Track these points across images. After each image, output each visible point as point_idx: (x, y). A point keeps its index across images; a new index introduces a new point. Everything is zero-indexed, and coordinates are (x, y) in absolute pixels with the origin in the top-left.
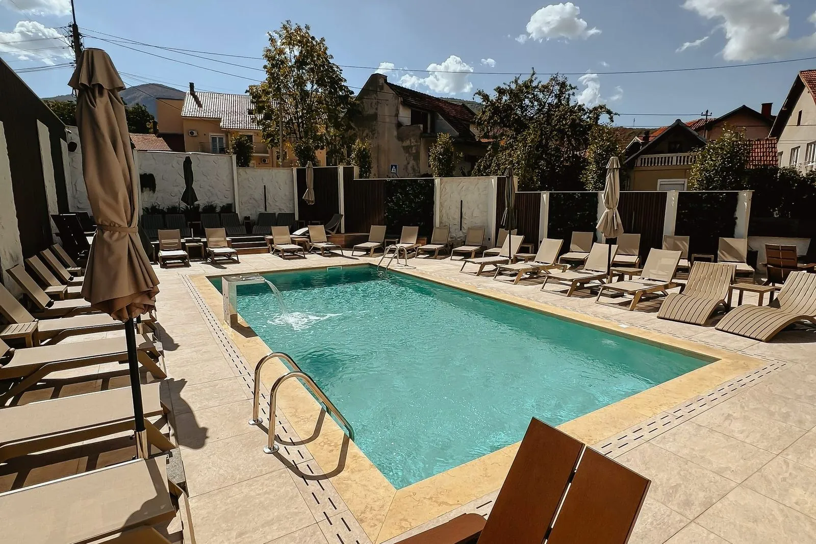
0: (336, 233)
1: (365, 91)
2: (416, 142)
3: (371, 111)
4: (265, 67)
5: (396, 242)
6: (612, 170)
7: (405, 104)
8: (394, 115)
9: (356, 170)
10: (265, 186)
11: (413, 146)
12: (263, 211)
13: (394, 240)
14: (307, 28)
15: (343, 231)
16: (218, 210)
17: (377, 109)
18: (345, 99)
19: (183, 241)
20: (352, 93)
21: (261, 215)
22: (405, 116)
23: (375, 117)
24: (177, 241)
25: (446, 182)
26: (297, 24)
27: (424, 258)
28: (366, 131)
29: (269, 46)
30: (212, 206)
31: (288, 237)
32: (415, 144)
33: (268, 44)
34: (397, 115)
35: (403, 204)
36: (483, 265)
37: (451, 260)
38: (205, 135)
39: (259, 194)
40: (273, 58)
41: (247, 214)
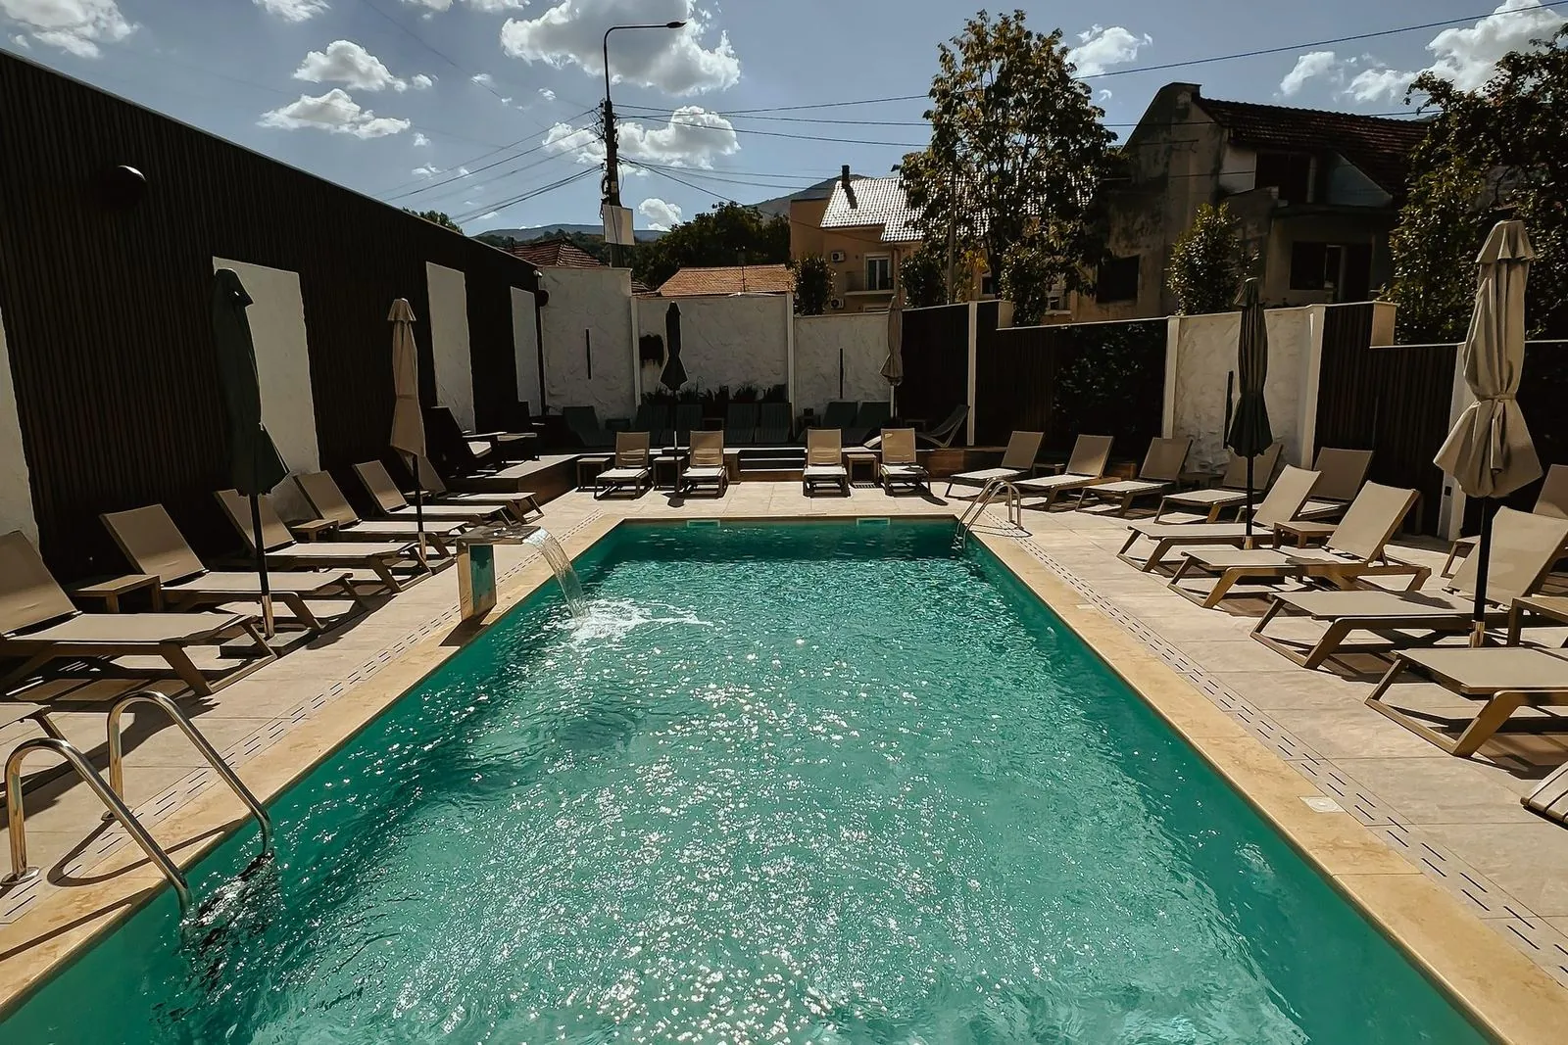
0: (949, 447)
1: (1146, 128)
2: (1259, 229)
3: (1157, 171)
4: (927, 115)
5: (1057, 470)
6: (1493, 267)
7: (1239, 144)
8: (1209, 172)
9: (1005, 309)
10: (841, 350)
11: (1249, 241)
12: (835, 397)
13: (1050, 466)
14: (1019, 16)
15: (971, 440)
16: (760, 396)
17: (1167, 165)
18: (1093, 155)
19: (653, 452)
20: (1115, 136)
21: (832, 405)
22: (1240, 171)
23: (1162, 182)
24: (642, 451)
25: (1197, 326)
26: (1001, 14)
27: (1101, 513)
28: (1142, 219)
29: (939, 73)
30: (749, 389)
31: (837, 451)
32: (1257, 235)
33: (939, 70)
34: (1216, 172)
35: (1092, 383)
36: (1166, 544)
37: (1157, 522)
38: (857, 257)
39: (829, 366)
40: (944, 94)
41: (809, 404)
